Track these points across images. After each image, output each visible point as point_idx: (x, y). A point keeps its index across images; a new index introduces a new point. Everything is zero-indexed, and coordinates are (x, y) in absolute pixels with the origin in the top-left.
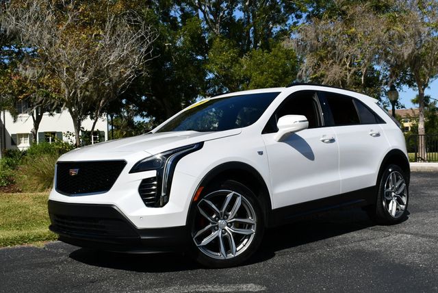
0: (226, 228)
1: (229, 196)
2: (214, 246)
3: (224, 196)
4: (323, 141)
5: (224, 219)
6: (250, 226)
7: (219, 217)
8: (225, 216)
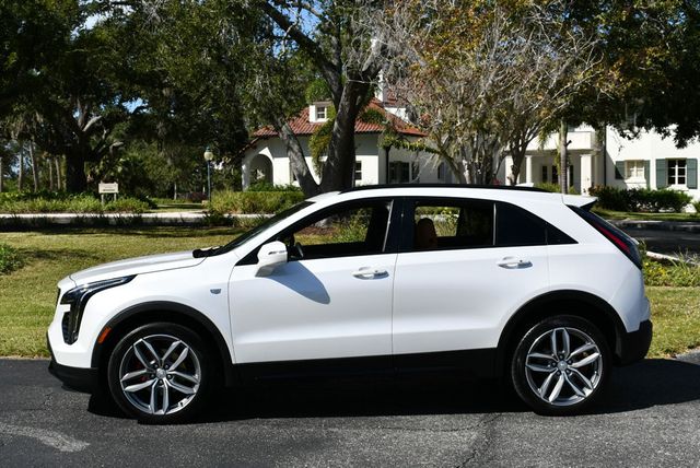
0: (165, 379)
1: (175, 344)
2: (143, 395)
3: (168, 343)
4: (357, 276)
5: (164, 368)
6: (190, 384)
7: (158, 365)
8: (166, 366)
